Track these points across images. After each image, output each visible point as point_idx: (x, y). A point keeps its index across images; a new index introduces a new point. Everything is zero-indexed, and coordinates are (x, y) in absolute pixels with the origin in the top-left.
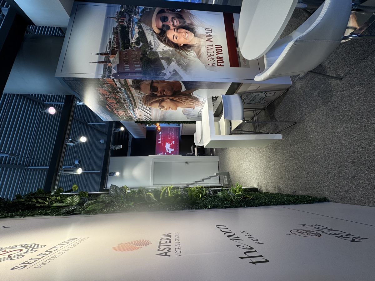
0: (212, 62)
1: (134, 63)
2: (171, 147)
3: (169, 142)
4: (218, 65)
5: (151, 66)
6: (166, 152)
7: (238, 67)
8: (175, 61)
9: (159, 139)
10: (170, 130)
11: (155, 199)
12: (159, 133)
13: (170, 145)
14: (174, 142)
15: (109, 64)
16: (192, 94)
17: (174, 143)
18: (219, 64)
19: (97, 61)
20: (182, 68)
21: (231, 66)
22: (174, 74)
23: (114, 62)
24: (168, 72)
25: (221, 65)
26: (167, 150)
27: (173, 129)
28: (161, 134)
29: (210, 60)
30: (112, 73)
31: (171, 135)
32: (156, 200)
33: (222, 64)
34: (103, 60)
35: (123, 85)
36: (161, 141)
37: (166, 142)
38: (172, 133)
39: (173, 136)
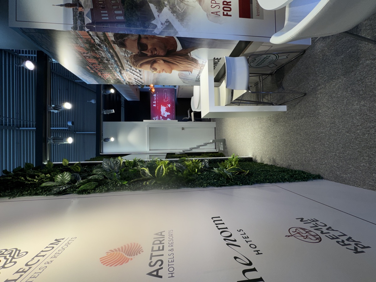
0: (216, 9)
1: (115, 7)
2: (167, 111)
3: (165, 105)
4: (224, 15)
5: (137, 13)
6: (161, 115)
7: (250, 18)
8: (168, 6)
9: (154, 102)
10: (165, 91)
11: (149, 174)
12: (154, 95)
13: (166, 109)
14: (169, 105)
15: (80, 9)
16: (190, 54)
17: (170, 107)
18: (225, 13)
19: (62, 4)
20: (177, 17)
21: (240, 16)
22: (167, 26)
23: (86, 6)
24: (160, 24)
25: (227, 15)
26: (162, 114)
27: (168, 90)
28: (155, 96)
29: (214, 5)
30: (86, 23)
32: (151, 176)
33: (229, 13)
34: (71, 3)
35: (102, 40)
36: (156, 104)
37: (161, 105)
38: (168, 95)
39: (168, 98)
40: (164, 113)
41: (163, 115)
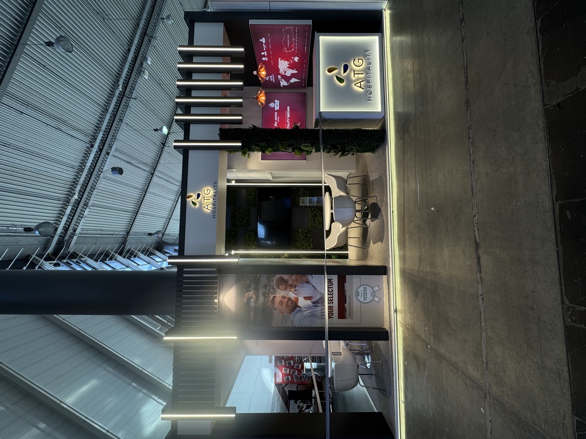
2: (291, 67)
3: (287, 58)
6: (280, 74)
9: (263, 53)
12: (261, 40)
13: (288, 64)
14: (296, 59)
17: (297, 61)
26: (282, 71)
27: (294, 30)
28: (264, 42)
31: (291, 43)
36: (268, 56)
37: (279, 59)
38: (294, 39)
39: (295, 46)
40: (285, 70)
41: (283, 74)
